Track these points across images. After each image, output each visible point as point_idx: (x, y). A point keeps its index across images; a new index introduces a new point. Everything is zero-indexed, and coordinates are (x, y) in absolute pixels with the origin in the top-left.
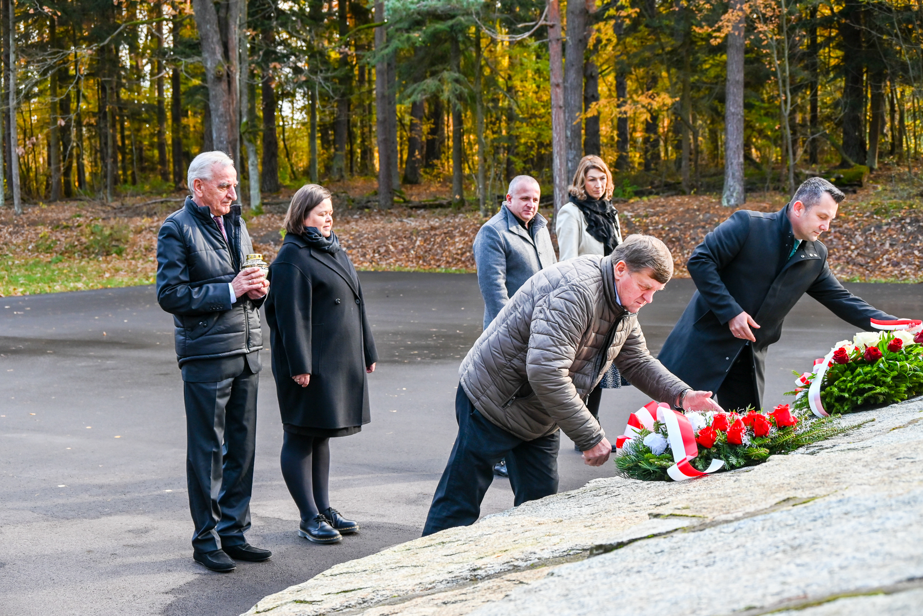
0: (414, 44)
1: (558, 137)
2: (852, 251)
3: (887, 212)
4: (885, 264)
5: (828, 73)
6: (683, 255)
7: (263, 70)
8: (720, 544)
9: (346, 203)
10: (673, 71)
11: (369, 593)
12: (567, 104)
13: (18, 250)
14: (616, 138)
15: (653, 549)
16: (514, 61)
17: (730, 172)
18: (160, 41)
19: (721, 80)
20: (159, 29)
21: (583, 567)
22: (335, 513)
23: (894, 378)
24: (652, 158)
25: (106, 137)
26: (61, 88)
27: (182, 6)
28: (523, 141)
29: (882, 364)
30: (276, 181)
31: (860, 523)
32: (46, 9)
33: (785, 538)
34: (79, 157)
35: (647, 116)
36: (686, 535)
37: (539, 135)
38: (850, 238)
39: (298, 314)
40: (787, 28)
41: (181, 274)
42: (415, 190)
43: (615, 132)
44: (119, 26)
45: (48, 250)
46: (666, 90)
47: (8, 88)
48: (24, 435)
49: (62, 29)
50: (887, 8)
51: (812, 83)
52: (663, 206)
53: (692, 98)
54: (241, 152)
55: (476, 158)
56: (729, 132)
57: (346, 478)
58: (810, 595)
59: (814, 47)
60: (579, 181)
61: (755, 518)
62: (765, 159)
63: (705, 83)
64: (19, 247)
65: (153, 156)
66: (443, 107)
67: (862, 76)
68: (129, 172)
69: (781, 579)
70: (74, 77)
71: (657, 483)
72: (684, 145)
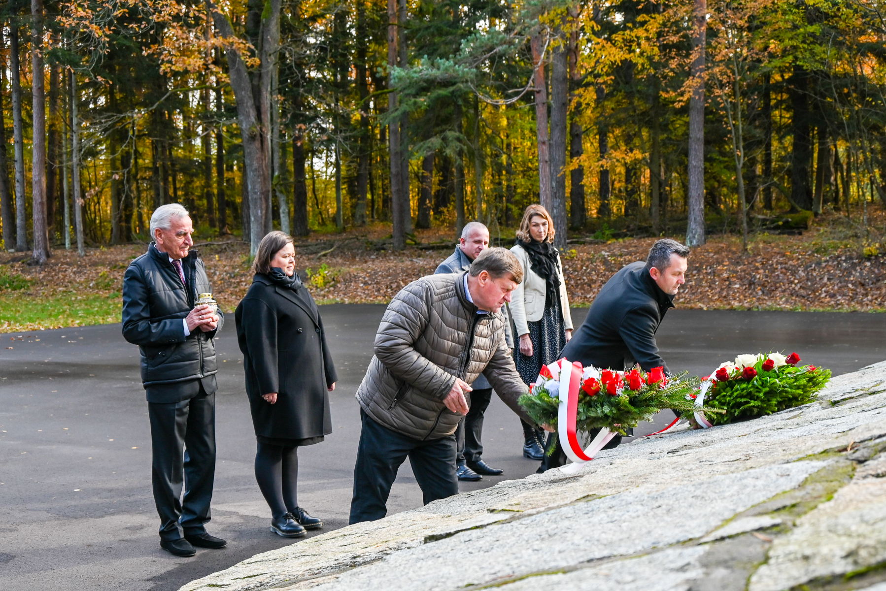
0: (420, 107)
1: (544, 187)
2: (796, 285)
3: (826, 250)
4: (823, 295)
5: (779, 130)
7: (290, 130)
9: (365, 245)
11: (268, 578)
12: (551, 160)
13: (81, 287)
16: (511, 121)
17: (692, 217)
18: (207, 105)
19: (685, 138)
22: (302, 511)
23: (765, 394)
24: (630, 205)
25: (159, 189)
27: (220, 75)
28: (519, 191)
29: (756, 381)
30: (306, 226)
32: (100, 79)
35: (622, 169)
37: (532, 185)
38: (794, 273)
39: (266, 342)
40: (741, 93)
41: (143, 311)
42: (426, 234)
45: (107, 287)
46: (638, 147)
47: (72, 147)
48: (54, 447)
49: (120, 96)
50: (827, 75)
52: (635, 246)
53: (662, 154)
54: (273, 201)
56: (691, 181)
57: (322, 482)
58: (516, 574)
59: (768, 109)
60: (525, 226)
61: (550, 512)
63: (673, 140)
64: (81, 284)
65: (203, 205)
72: (654, 194)
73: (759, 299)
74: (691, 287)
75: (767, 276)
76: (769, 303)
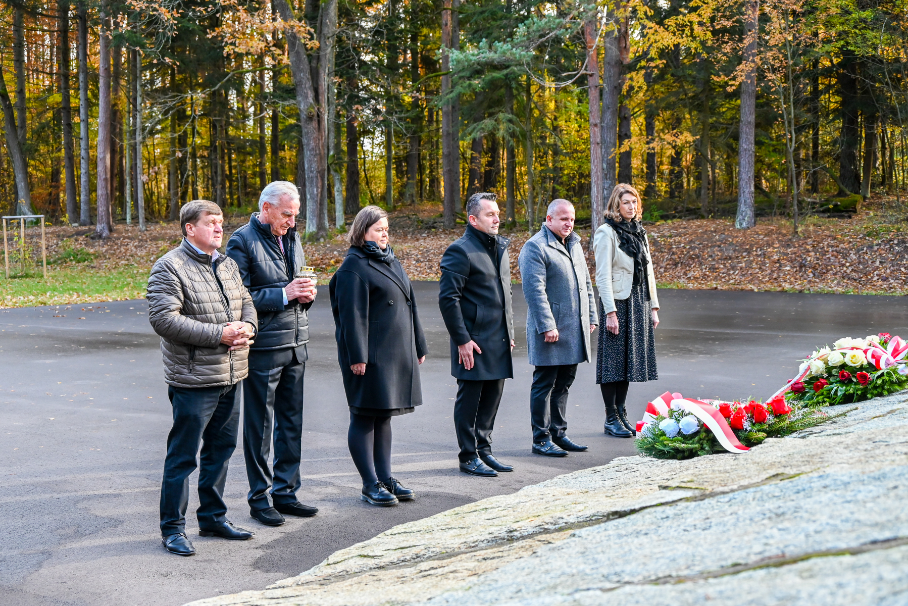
0: (474, 89)
1: (596, 168)
2: (847, 268)
3: (877, 234)
4: (875, 279)
5: (828, 115)
6: (702, 270)
7: (348, 111)
8: (716, 511)
9: (416, 223)
10: (695, 113)
11: (422, 550)
12: (603, 141)
13: (142, 261)
14: (645, 170)
15: (659, 515)
16: (559, 104)
17: (742, 199)
18: (262, 87)
19: (735, 121)
20: (262, 77)
21: (600, 530)
22: (395, 481)
24: (676, 187)
25: (216, 167)
26: (179, 126)
27: (280, 57)
28: (566, 172)
30: (358, 205)
31: (836, 495)
32: (167, 60)
33: (771, 507)
34: (194, 183)
35: (673, 152)
36: (688, 504)
37: (580, 167)
38: (845, 257)
39: (357, 313)
40: (793, 77)
43: (645, 165)
44: (228, 74)
46: (689, 130)
47: (135, 126)
49: (181, 77)
50: (879, 60)
51: (813, 123)
52: (685, 228)
53: (711, 138)
54: (328, 180)
55: (527, 186)
56: (742, 164)
58: (788, 554)
59: (816, 93)
60: (614, 205)
61: (748, 490)
62: (773, 188)
63: (722, 124)
64: (143, 258)
65: (255, 183)
66: (499, 143)
67: (857, 118)
68: (235, 197)
69: (764, 541)
70: (189, 117)
71: (671, 461)
72: (703, 177)
73: (810, 282)
74: (741, 268)
75: (818, 259)
76: (821, 286)
